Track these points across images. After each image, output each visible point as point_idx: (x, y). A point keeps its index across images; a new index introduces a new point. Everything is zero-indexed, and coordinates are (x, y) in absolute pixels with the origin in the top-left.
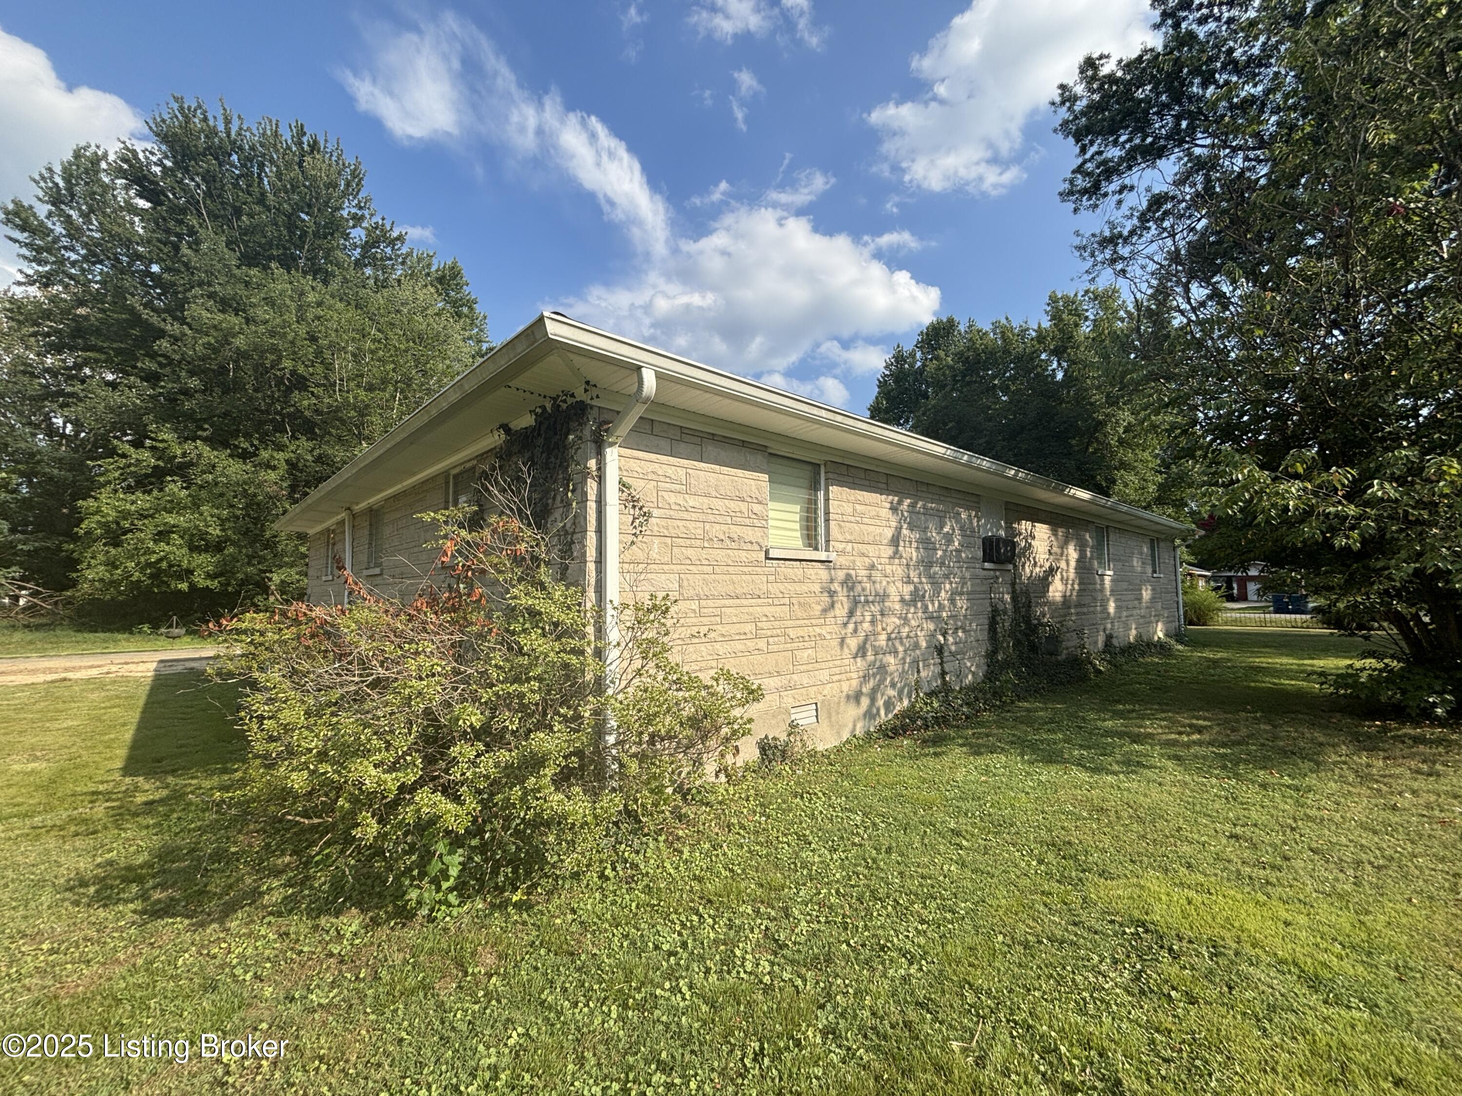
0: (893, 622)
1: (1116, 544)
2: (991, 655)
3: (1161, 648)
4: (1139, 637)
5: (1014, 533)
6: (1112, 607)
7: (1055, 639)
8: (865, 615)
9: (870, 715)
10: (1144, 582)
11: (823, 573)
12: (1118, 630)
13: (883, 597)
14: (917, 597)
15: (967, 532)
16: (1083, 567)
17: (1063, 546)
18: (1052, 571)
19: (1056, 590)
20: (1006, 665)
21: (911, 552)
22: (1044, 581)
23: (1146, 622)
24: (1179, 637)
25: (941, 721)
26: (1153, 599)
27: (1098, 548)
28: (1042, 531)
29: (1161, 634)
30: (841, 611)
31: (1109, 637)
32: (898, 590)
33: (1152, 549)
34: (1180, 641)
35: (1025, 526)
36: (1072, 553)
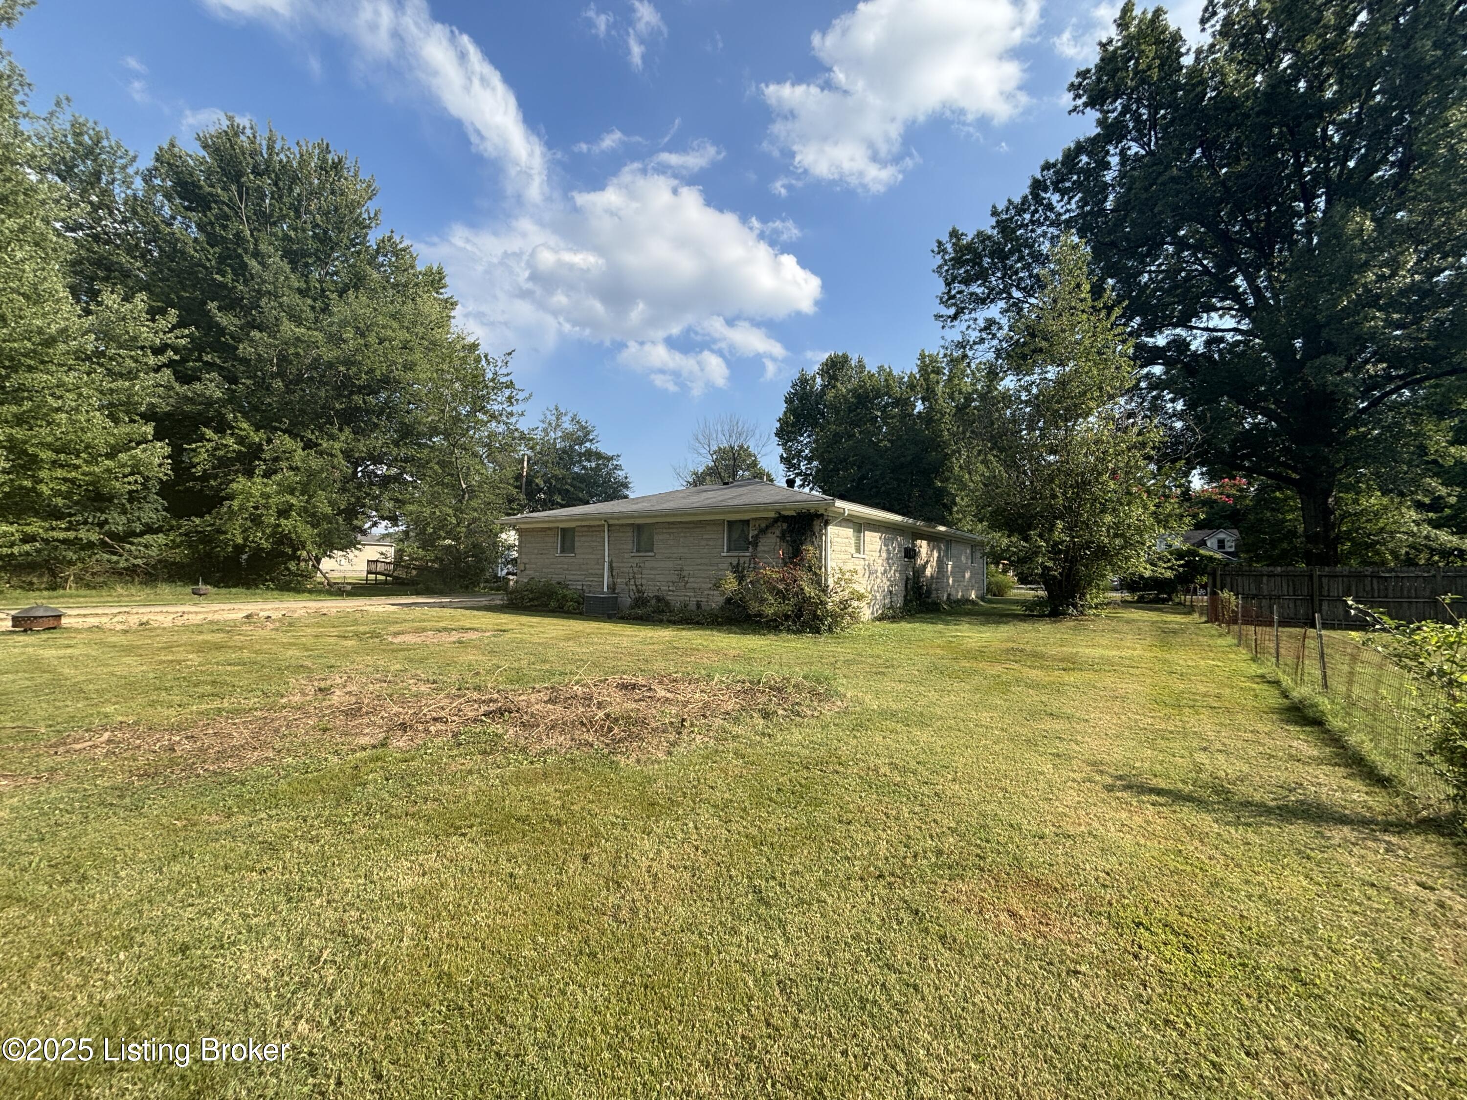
0: (879, 581)
1: (955, 549)
2: (905, 596)
3: (973, 602)
4: (963, 596)
5: (914, 545)
6: (951, 581)
7: (929, 591)
8: (872, 578)
9: (872, 613)
10: (967, 568)
11: (862, 562)
12: (953, 593)
13: (876, 571)
14: (885, 571)
15: (900, 545)
16: (940, 560)
17: (932, 551)
18: (927, 562)
19: (928, 572)
20: (911, 601)
21: (884, 555)
22: (924, 567)
23: (967, 589)
24: (982, 599)
25: (893, 617)
26: (971, 578)
27: (946, 551)
28: (924, 543)
29: (973, 596)
30: (867, 575)
31: (949, 595)
32: (881, 569)
33: (972, 552)
34: (983, 600)
35: (918, 542)
36: (936, 554)
